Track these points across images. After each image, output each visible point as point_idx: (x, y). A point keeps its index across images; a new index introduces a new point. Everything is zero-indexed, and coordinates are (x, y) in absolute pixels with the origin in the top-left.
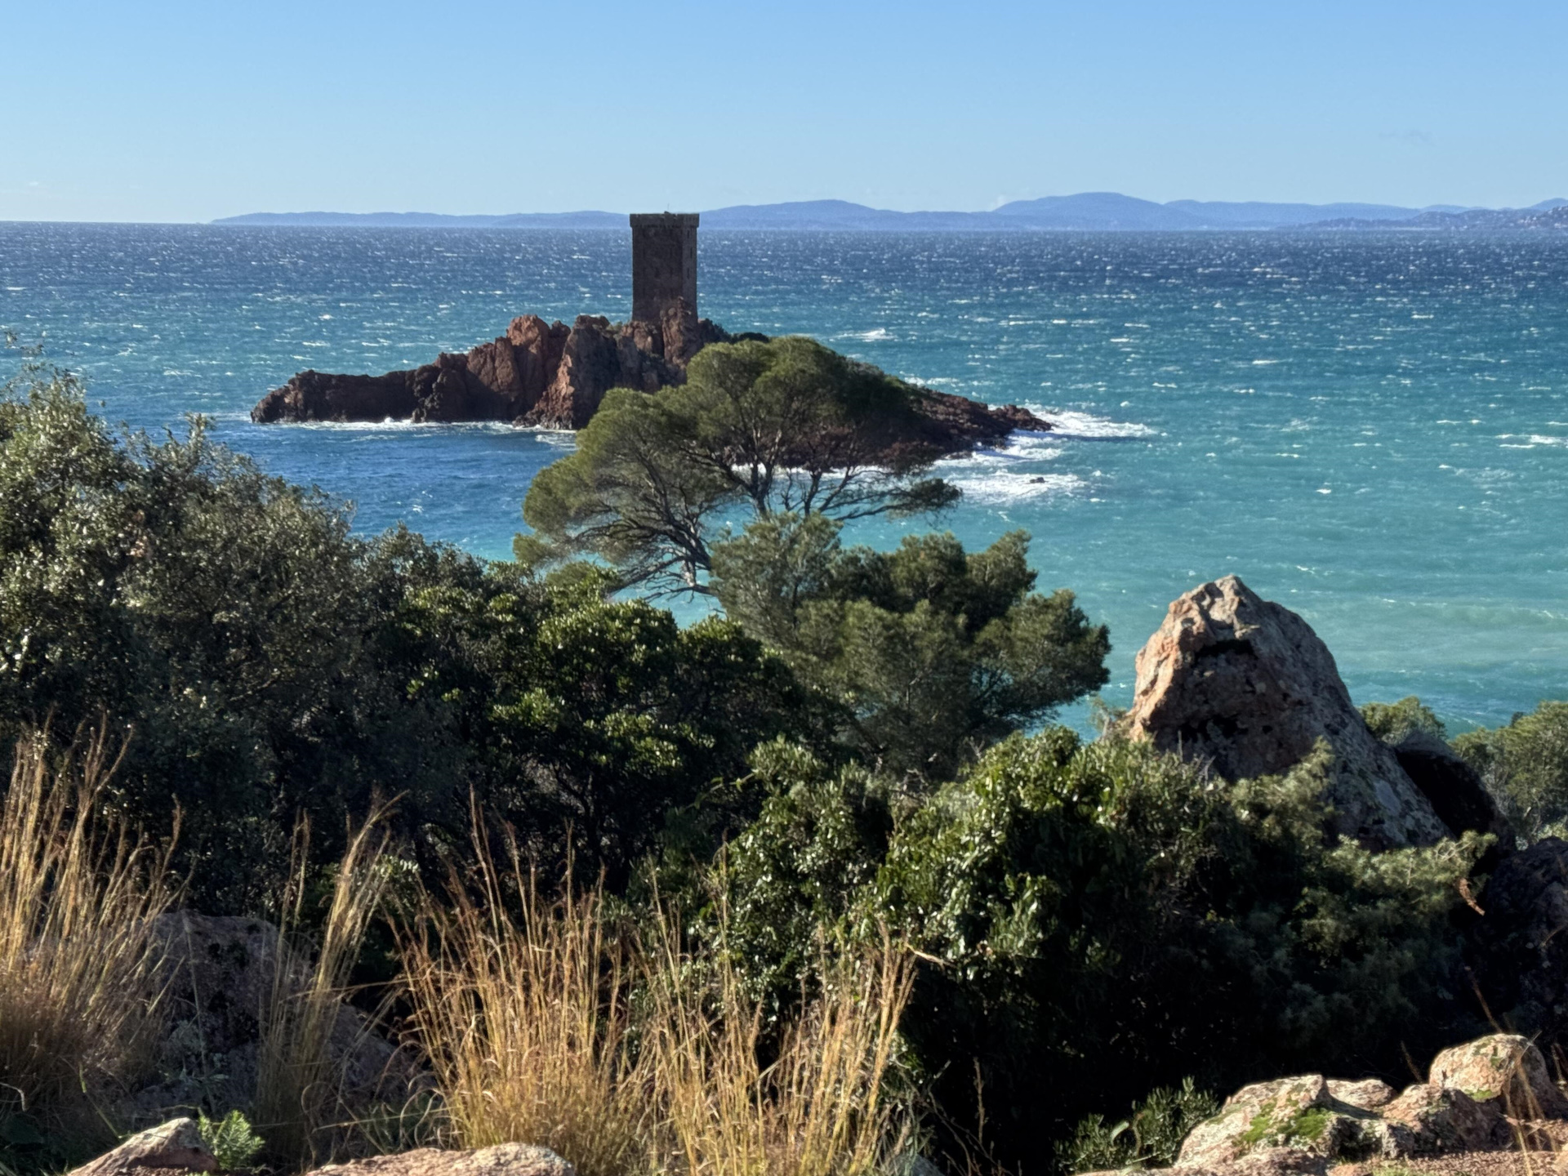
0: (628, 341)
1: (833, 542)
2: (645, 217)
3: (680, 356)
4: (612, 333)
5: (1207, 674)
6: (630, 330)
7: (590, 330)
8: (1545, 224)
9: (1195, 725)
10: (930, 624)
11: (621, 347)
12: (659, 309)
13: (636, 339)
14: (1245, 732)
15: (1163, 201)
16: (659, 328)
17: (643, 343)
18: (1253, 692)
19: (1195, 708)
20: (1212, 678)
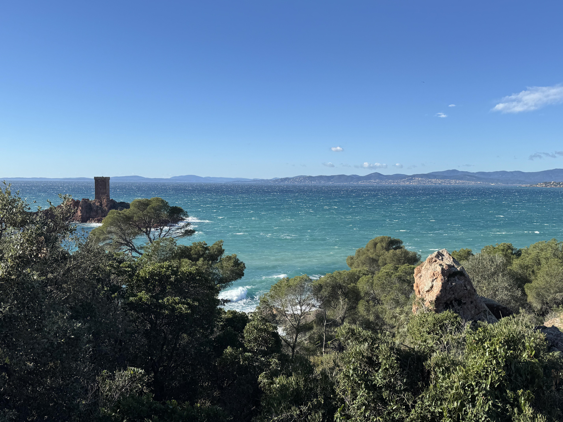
0: (94, 204)
1: (175, 244)
2: (98, 177)
3: (106, 207)
4: (90, 202)
5: (454, 284)
6: (94, 201)
7: (85, 201)
8: (274, 182)
9: (449, 302)
10: (203, 264)
11: (92, 205)
12: (101, 197)
13: (96, 203)
14: (465, 303)
15: (204, 177)
16: (101, 201)
17: (98, 204)
18: (467, 289)
19: (450, 296)
20: (455, 285)
